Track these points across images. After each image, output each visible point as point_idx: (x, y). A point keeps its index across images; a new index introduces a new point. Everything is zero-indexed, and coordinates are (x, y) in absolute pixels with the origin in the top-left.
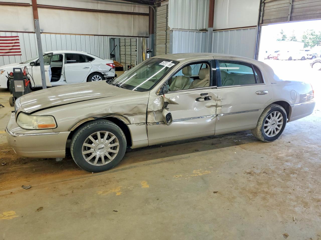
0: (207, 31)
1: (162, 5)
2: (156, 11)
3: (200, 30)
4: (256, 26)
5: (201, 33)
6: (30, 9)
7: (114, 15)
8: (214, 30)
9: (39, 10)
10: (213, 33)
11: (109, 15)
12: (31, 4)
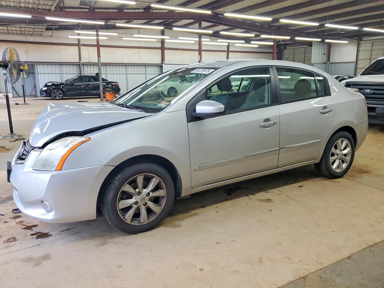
0: (327, 63)
1: (287, 48)
2: (284, 51)
3: (324, 63)
4: (355, 62)
5: (324, 65)
6: (226, 53)
7: (261, 54)
8: (330, 63)
9: (230, 53)
10: (330, 65)
11: (259, 54)
12: (227, 51)
